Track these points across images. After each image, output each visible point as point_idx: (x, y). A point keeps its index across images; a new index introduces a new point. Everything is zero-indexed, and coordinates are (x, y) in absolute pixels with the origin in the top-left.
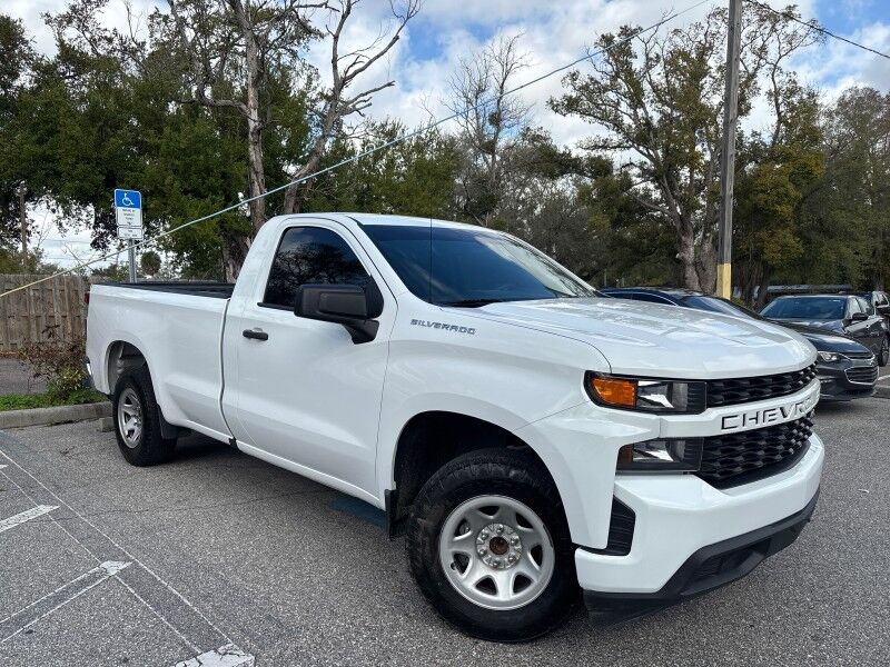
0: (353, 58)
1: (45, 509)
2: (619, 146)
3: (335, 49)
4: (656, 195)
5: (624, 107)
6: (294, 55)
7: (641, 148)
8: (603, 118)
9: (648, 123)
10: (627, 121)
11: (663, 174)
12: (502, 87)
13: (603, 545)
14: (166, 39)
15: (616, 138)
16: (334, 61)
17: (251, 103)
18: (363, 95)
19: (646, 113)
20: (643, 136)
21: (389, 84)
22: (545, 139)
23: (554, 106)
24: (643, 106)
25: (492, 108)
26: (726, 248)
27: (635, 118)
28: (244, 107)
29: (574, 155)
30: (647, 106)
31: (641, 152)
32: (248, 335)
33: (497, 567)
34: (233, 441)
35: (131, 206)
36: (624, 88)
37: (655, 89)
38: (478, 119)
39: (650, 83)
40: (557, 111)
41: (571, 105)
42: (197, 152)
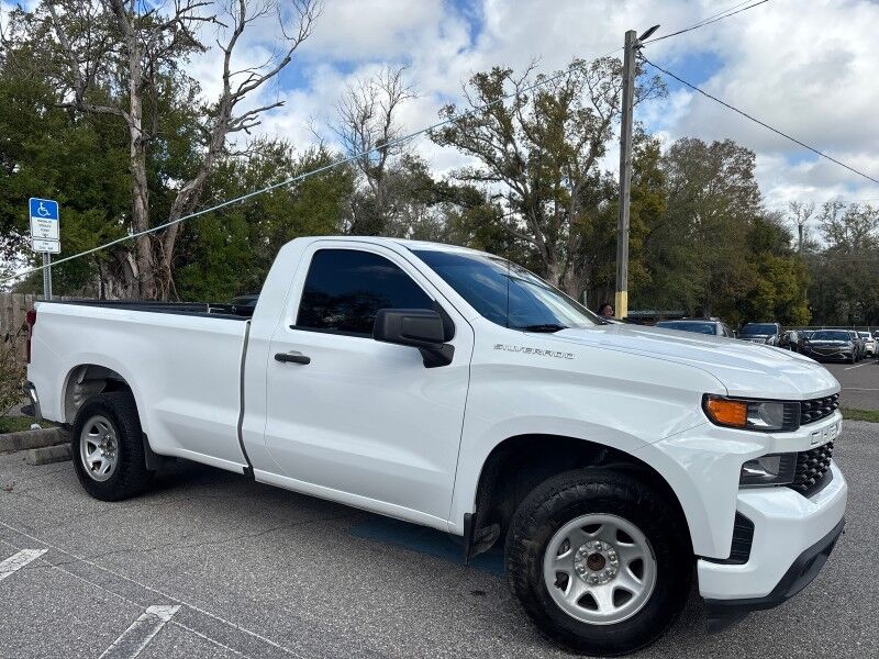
0: (246, 76)
1: (35, 554)
2: (489, 178)
3: (226, 65)
4: (523, 225)
5: (495, 142)
6: (173, 65)
7: (510, 181)
8: (477, 150)
9: (517, 157)
10: (499, 155)
11: (529, 206)
12: (389, 116)
13: (726, 555)
15: (486, 169)
16: (226, 76)
17: (134, 112)
18: (252, 113)
19: (516, 149)
20: (512, 169)
21: (279, 105)
22: (423, 168)
23: (434, 138)
24: (513, 141)
25: (378, 135)
26: (623, 278)
27: (505, 152)
28: (126, 115)
29: (450, 185)
30: (518, 143)
31: (510, 185)
32: (281, 358)
33: (595, 583)
34: (249, 471)
35: (47, 217)
36: (497, 124)
37: (525, 127)
38: (364, 144)
39: (521, 121)
40: (435, 141)
41: (448, 137)
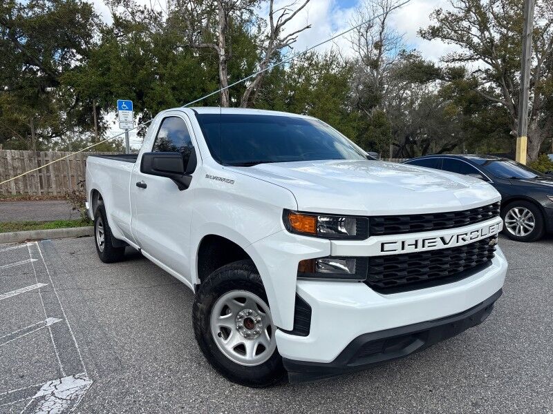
0: (282, 12)
1: (40, 285)
2: (470, 59)
3: (271, 7)
4: (498, 91)
5: (475, 30)
6: (251, 12)
7: (486, 59)
8: (459, 40)
9: (492, 40)
10: (476, 40)
11: (502, 77)
12: (383, 23)
13: (291, 328)
14: (176, 9)
15: (468, 52)
16: (271, 15)
17: (221, 44)
18: (291, 35)
19: (490, 34)
20: (486, 51)
21: (308, 27)
22: (417, 57)
23: (423, 35)
24: (488, 30)
25: (377, 38)
26: (523, 126)
27: (482, 38)
28: (216, 47)
29: (436, 66)
30: (492, 31)
31: (487, 62)
32: (138, 185)
33: (248, 337)
34: (140, 250)
35: (127, 110)
36: (473, 16)
37: (496, 17)
38: (367, 46)
39: (492, 13)
40: (424, 38)
41: (435, 33)
42: (186, 76)
